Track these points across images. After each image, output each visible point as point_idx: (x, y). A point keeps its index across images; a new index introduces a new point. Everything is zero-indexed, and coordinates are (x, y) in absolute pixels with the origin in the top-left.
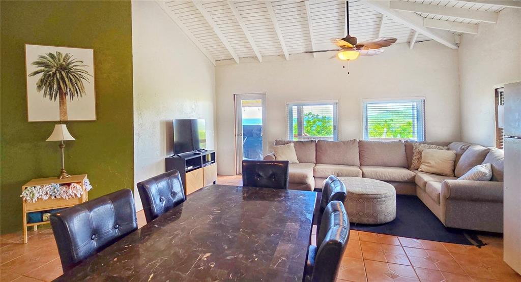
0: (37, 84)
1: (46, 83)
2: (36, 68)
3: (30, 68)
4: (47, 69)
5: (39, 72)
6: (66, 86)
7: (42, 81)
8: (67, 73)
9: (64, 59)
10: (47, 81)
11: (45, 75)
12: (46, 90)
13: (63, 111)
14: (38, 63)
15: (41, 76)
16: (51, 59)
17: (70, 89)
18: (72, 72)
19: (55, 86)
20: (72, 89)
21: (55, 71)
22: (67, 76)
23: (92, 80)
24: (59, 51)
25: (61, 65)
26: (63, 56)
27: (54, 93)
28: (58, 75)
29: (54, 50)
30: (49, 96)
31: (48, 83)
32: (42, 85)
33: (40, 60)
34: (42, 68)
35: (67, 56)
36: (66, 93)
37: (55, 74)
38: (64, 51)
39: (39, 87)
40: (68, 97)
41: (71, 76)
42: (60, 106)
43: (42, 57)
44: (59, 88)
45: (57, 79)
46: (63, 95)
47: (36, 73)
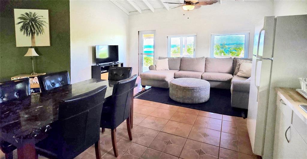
0: (20, 28)
1: (24, 28)
2: (20, 21)
3: (17, 20)
4: (25, 21)
5: (21, 23)
6: (35, 29)
7: (22, 27)
8: (35, 23)
9: (33, 15)
10: (25, 27)
11: (24, 24)
12: (24, 31)
13: (33, 42)
14: (20, 18)
16: (26, 16)
17: (36, 30)
18: (38, 22)
19: (29, 29)
20: (37, 30)
21: (29, 22)
22: (35, 24)
23: (48, 26)
24: (30, 12)
25: (32, 19)
26: (33, 14)
27: (29, 33)
28: (30, 23)
29: (28, 11)
30: (26, 34)
31: (25, 28)
32: (22, 29)
33: (21, 16)
34: (23, 20)
35: (34, 14)
36: (35, 33)
37: (29, 23)
38: (33, 11)
39: (21, 30)
40: (36, 34)
41: (37, 24)
42: (32, 39)
44: (31, 30)
45: (30, 25)
46: (33, 34)
47: (19, 23)
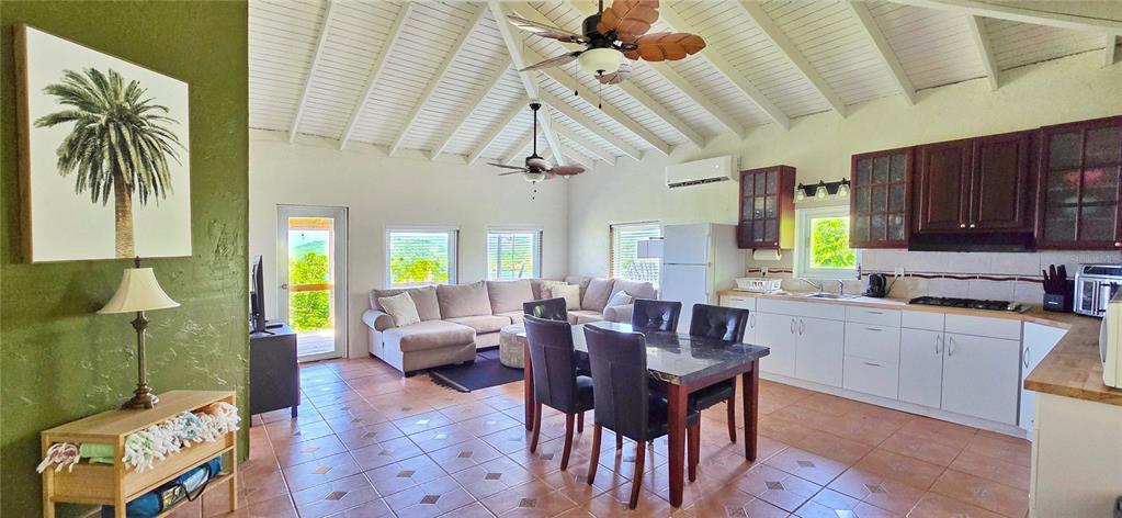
0: (59, 152)
1: (82, 151)
2: (57, 106)
3: (40, 103)
4: (86, 113)
5: (66, 119)
6: (132, 166)
7: (72, 144)
8: (134, 132)
9: (127, 95)
10: (84, 147)
11: (80, 130)
12: (82, 173)
13: (124, 235)
14: (60, 91)
15: (68, 129)
16: (95, 87)
17: (140, 175)
18: (144, 131)
19: (106, 165)
20: (144, 175)
21: (107, 124)
22: (134, 142)
23: (185, 157)
24: (115, 70)
25: (121, 109)
26: (126, 85)
27: (103, 183)
28: (113, 133)
29: (106, 63)
30: (89, 190)
31: (87, 154)
32: (71, 155)
33: (66, 83)
34: (74, 108)
35: (132, 92)
36: (131, 187)
37: (104, 129)
38: (129, 72)
39: (65, 162)
40: (136, 195)
41: (143, 143)
42: (117, 220)
43: (73, 76)
44: (116, 169)
45: (110, 143)
46: (123, 190)
47: (56, 119)
